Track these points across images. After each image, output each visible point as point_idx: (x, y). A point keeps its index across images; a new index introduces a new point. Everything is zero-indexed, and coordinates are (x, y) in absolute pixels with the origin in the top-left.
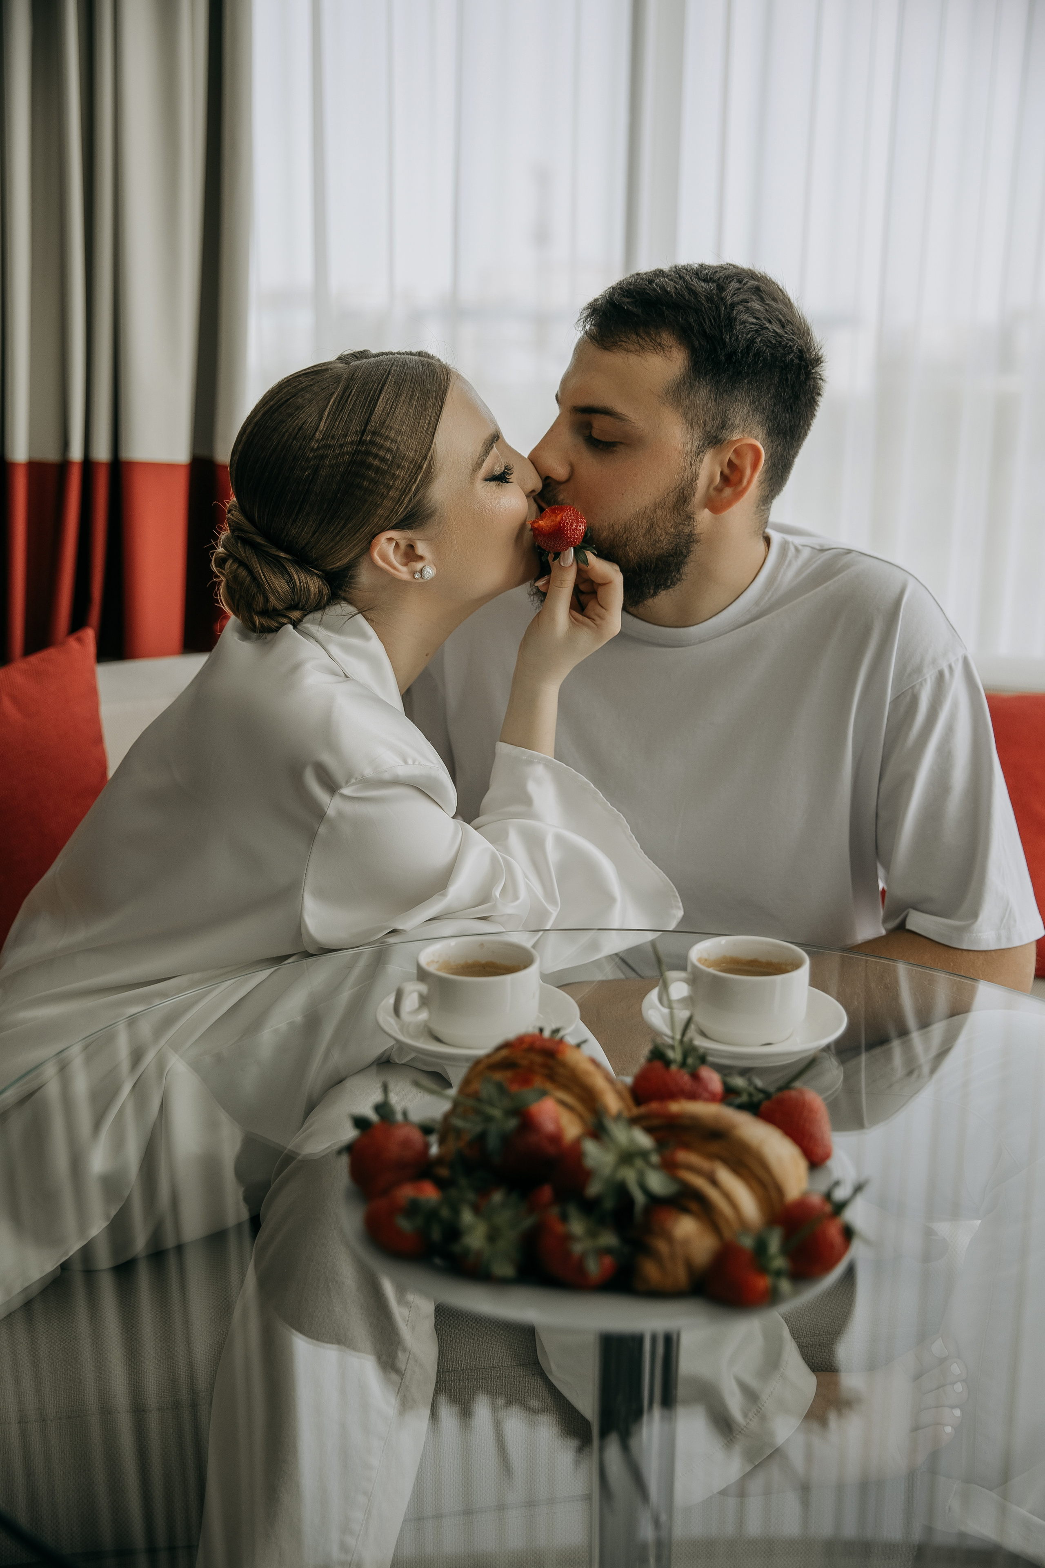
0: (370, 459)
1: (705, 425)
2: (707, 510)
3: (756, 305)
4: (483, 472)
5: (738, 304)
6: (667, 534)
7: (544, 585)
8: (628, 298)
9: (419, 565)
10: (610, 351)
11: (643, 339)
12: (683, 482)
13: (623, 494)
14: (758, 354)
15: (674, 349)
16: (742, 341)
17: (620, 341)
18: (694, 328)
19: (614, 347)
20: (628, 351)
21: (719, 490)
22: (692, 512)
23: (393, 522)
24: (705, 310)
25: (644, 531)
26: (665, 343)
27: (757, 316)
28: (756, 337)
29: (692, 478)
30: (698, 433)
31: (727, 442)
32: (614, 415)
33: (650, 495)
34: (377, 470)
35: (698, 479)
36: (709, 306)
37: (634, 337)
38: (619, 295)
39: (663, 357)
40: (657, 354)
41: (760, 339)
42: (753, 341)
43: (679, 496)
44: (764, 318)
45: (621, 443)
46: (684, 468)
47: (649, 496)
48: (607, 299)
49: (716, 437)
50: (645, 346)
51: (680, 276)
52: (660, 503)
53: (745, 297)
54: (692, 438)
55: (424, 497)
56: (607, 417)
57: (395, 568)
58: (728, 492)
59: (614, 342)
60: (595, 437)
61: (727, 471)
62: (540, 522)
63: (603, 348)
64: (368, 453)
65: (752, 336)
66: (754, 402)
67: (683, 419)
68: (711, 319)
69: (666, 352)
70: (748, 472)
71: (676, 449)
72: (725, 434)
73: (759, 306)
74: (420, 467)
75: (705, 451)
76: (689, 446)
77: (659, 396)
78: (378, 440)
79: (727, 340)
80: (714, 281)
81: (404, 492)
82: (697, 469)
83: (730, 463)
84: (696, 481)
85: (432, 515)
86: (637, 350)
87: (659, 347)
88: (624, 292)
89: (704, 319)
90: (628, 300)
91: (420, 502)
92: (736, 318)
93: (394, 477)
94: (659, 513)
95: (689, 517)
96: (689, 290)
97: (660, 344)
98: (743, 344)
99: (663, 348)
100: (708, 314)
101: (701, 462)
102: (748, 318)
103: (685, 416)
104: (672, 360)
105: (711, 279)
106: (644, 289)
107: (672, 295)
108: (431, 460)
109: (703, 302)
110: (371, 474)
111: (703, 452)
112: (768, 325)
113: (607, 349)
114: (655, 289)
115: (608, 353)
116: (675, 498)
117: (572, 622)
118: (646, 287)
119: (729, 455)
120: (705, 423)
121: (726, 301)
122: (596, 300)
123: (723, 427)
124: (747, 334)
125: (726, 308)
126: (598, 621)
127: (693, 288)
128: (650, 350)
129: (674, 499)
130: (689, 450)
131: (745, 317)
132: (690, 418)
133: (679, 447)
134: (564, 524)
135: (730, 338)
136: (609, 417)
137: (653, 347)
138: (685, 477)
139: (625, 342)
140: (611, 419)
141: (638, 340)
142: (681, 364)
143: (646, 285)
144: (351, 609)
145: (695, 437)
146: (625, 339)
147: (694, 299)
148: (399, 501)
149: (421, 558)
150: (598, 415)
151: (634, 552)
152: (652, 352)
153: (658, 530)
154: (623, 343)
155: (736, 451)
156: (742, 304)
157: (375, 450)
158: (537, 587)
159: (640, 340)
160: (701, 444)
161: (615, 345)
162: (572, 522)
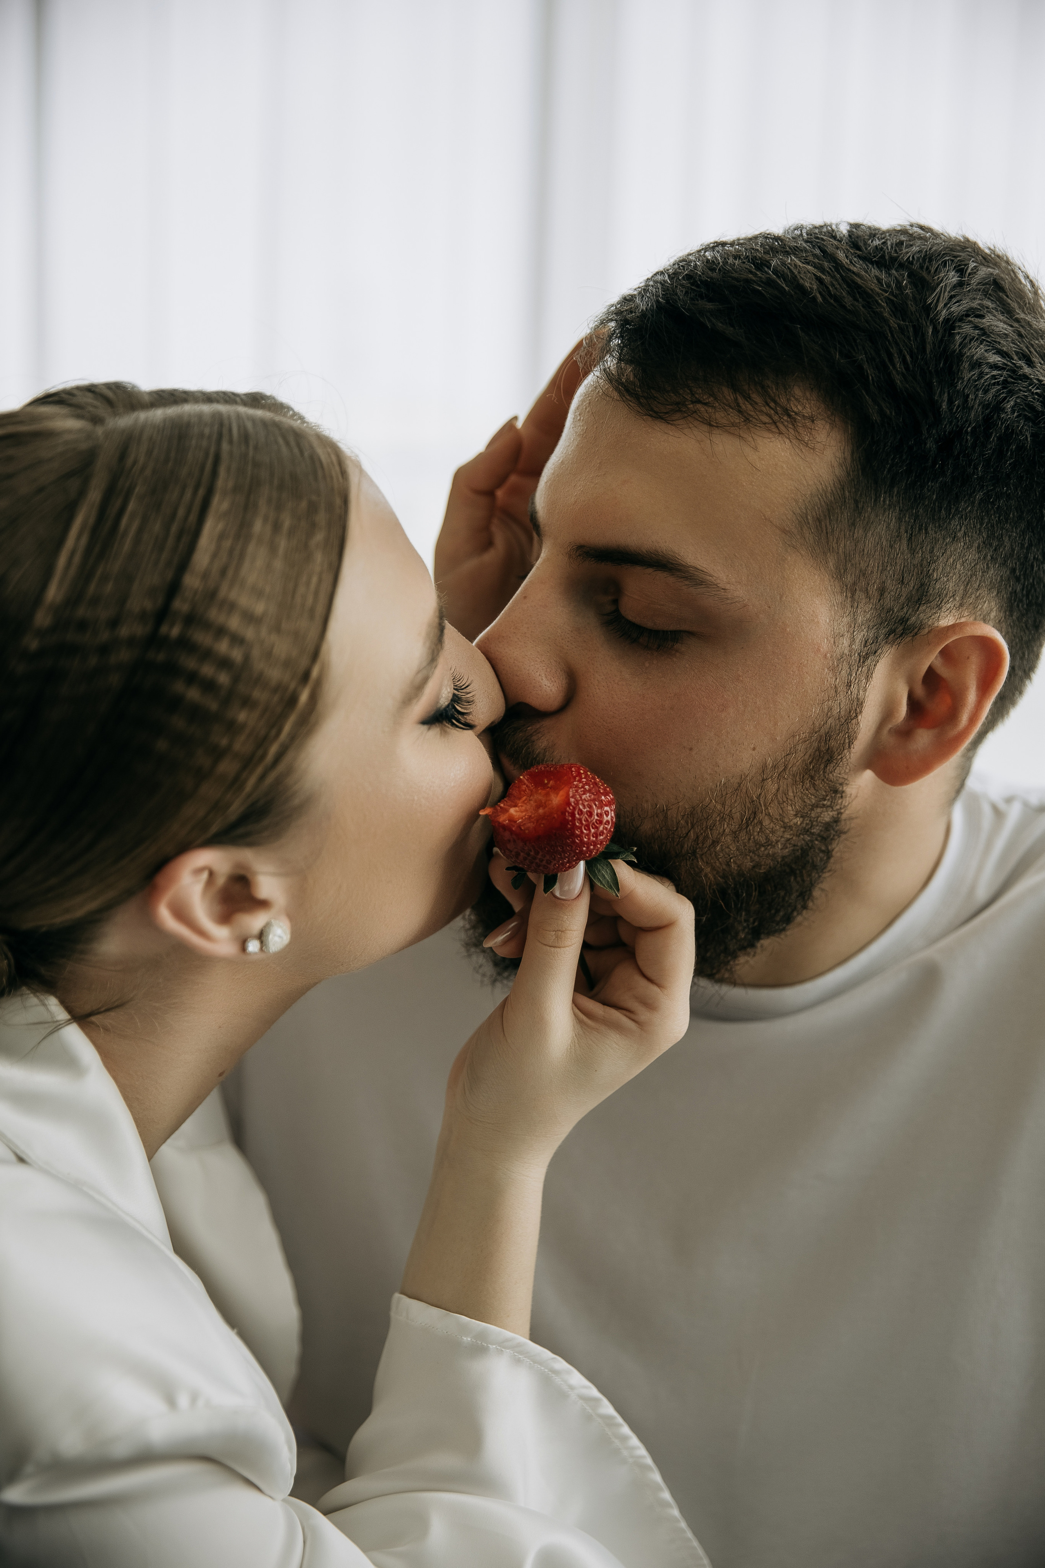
0: (179, 687)
1: (882, 595)
2: (868, 775)
3: (997, 323)
4: (421, 707)
5: (961, 320)
6: (786, 827)
7: (505, 942)
8: (710, 300)
9: (256, 921)
10: (667, 422)
11: (747, 398)
12: (829, 721)
13: (691, 749)
14: (1008, 436)
15: (820, 424)
16: (976, 406)
17: (693, 402)
18: (868, 377)
19: (678, 415)
20: (710, 424)
21: (905, 733)
22: (841, 781)
23: (214, 829)
24: (892, 335)
25: (735, 826)
26: (800, 408)
27: (1005, 349)
28: (1005, 398)
29: (850, 712)
30: (865, 613)
31: (926, 630)
32: (679, 570)
33: (754, 749)
34: (196, 714)
35: (861, 712)
36: (899, 325)
37: (727, 394)
38: (686, 292)
39: (794, 441)
40: (780, 433)
41: (1012, 403)
42: (998, 407)
43: (818, 749)
44: (1017, 353)
45: (691, 633)
46: (833, 692)
47: (751, 752)
48: (658, 301)
49: (903, 621)
50: (752, 413)
51: (823, 251)
52: (775, 767)
53: (975, 304)
54: (853, 625)
55: (290, 771)
56: (661, 576)
57: (201, 933)
58: (923, 738)
59: (677, 404)
60: (630, 618)
61: (920, 691)
62: (512, 811)
63: (651, 416)
64: (172, 670)
65: (996, 396)
66: (987, 543)
67: (836, 582)
68: (904, 356)
69: (801, 430)
70: (972, 696)
71: (819, 650)
72: (923, 614)
73: (1005, 326)
74: (292, 701)
75: (879, 651)
76: (846, 642)
77: (784, 531)
78: (202, 638)
79: (944, 406)
80: (901, 266)
81: (248, 762)
82: (861, 692)
83: (931, 678)
84: (856, 716)
85: (301, 809)
86: (733, 425)
87: (785, 418)
88: (698, 286)
89: (890, 356)
90: (710, 306)
91: (279, 781)
92: (961, 355)
93: (232, 728)
94: (771, 787)
95: (836, 791)
96: (849, 286)
97: (786, 412)
98: (976, 413)
99: (793, 421)
100: (897, 344)
101: (868, 677)
102: (986, 354)
103: (839, 574)
104: (814, 449)
105: (893, 260)
106: (747, 281)
107: (814, 299)
108: (319, 683)
109: (886, 315)
110: (178, 722)
111: (875, 652)
112: (1027, 370)
113: (662, 419)
114: (774, 281)
115: (663, 426)
116: (808, 754)
117: (580, 1022)
118: (751, 276)
119: (931, 658)
120: (882, 591)
121: (936, 315)
122: (627, 300)
123: (919, 602)
124: (986, 391)
125: (935, 330)
126: (643, 1014)
127: (858, 280)
128: (765, 424)
129: (807, 757)
130: (846, 652)
131: (979, 351)
132: (849, 579)
133: (825, 646)
134: (573, 815)
135: (951, 402)
136: (665, 574)
137: (770, 417)
138: (836, 711)
139: (706, 404)
140: (671, 580)
141: (736, 399)
142: (836, 457)
143: (751, 272)
144: (54, 1007)
145: (860, 620)
146: (705, 398)
147: (863, 306)
148: (236, 783)
149: (263, 904)
150: (638, 569)
151: (713, 868)
152: (769, 430)
153: (766, 822)
154: (699, 406)
155: (944, 653)
156: (970, 322)
157: (190, 663)
158: (491, 948)
159: (741, 400)
160: (871, 635)
161: (681, 411)
162: (590, 807)
